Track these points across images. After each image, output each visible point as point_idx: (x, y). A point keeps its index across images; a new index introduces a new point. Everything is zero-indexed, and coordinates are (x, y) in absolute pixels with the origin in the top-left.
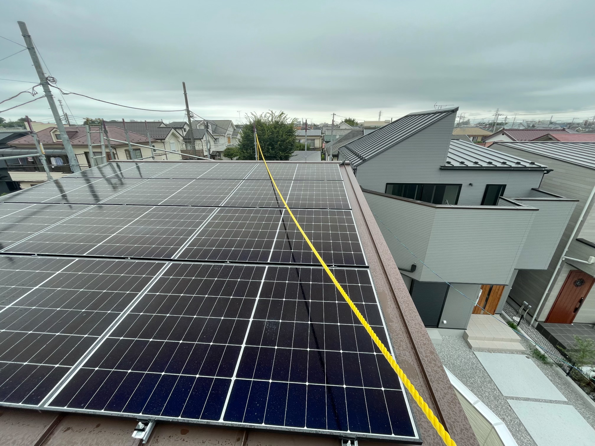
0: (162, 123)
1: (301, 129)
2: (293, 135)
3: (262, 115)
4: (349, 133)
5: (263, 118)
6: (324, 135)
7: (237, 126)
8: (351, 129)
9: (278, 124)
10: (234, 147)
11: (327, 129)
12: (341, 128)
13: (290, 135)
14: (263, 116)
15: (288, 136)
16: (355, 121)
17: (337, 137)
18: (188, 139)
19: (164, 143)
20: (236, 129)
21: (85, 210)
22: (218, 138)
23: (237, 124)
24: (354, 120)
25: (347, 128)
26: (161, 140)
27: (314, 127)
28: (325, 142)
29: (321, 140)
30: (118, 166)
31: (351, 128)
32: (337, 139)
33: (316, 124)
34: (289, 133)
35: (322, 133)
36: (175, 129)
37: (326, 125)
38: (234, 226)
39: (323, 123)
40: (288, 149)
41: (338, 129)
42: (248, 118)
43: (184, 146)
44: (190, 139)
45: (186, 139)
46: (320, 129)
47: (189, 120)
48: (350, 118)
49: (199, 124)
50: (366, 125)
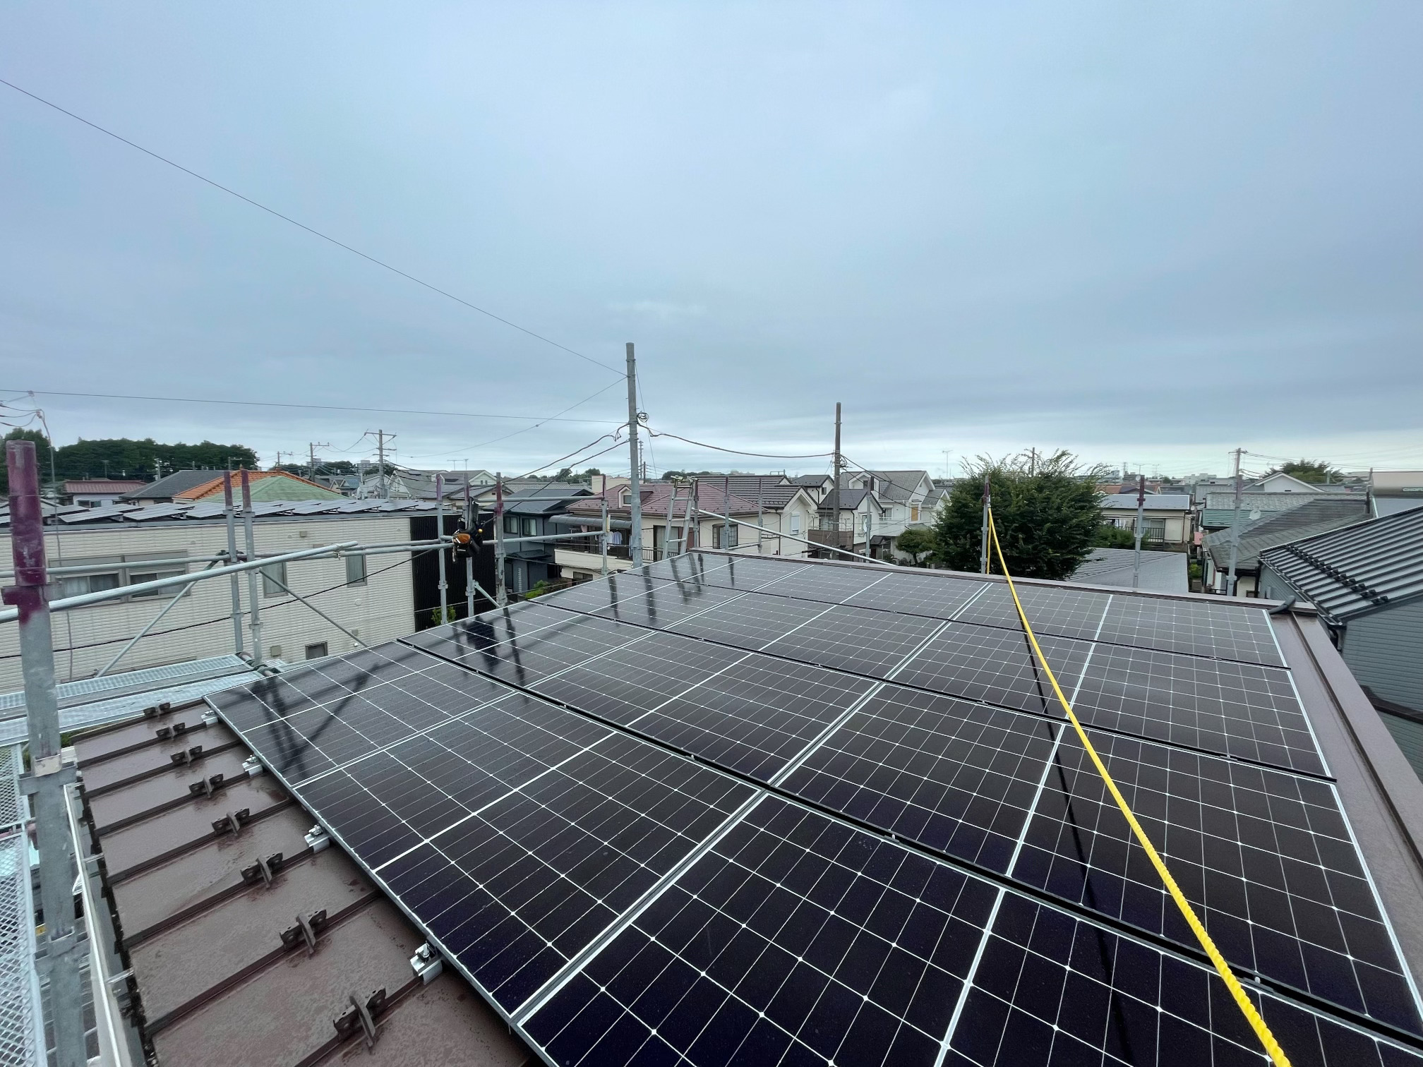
0: (785, 477)
1: (1118, 491)
2: (1093, 507)
3: (1004, 459)
4: (1304, 507)
5: (1008, 466)
6: (1199, 508)
7: (937, 482)
8: (1311, 494)
9: (1050, 481)
10: (924, 529)
11: (1213, 493)
12: (1268, 489)
13: (1082, 508)
14: (1008, 461)
15: (1076, 509)
16: (1328, 469)
17: (1254, 516)
18: (828, 509)
19: (780, 514)
20: (934, 488)
21: (642, 638)
22: (891, 509)
23: (937, 478)
24: (1322, 467)
25: (1294, 491)
26: (777, 509)
27: (1163, 485)
28: (1205, 528)
29: (1188, 523)
30: (701, 559)
31: (1311, 491)
32: (1254, 522)
33: (1171, 478)
34: (1080, 501)
35: (1192, 503)
36: (806, 488)
37: (1210, 482)
38: (915, 738)
39: (1197, 475)
40: (1074, 543)
41: (1259, 494)
42: (968, 467)
43: (817, 523)
44: (832, 509)
45: (825, 509)
46: (1186, 490)
47: (837, 473)
48: (1306, 461)
49: (855, 479)
50: (1378, 483)
